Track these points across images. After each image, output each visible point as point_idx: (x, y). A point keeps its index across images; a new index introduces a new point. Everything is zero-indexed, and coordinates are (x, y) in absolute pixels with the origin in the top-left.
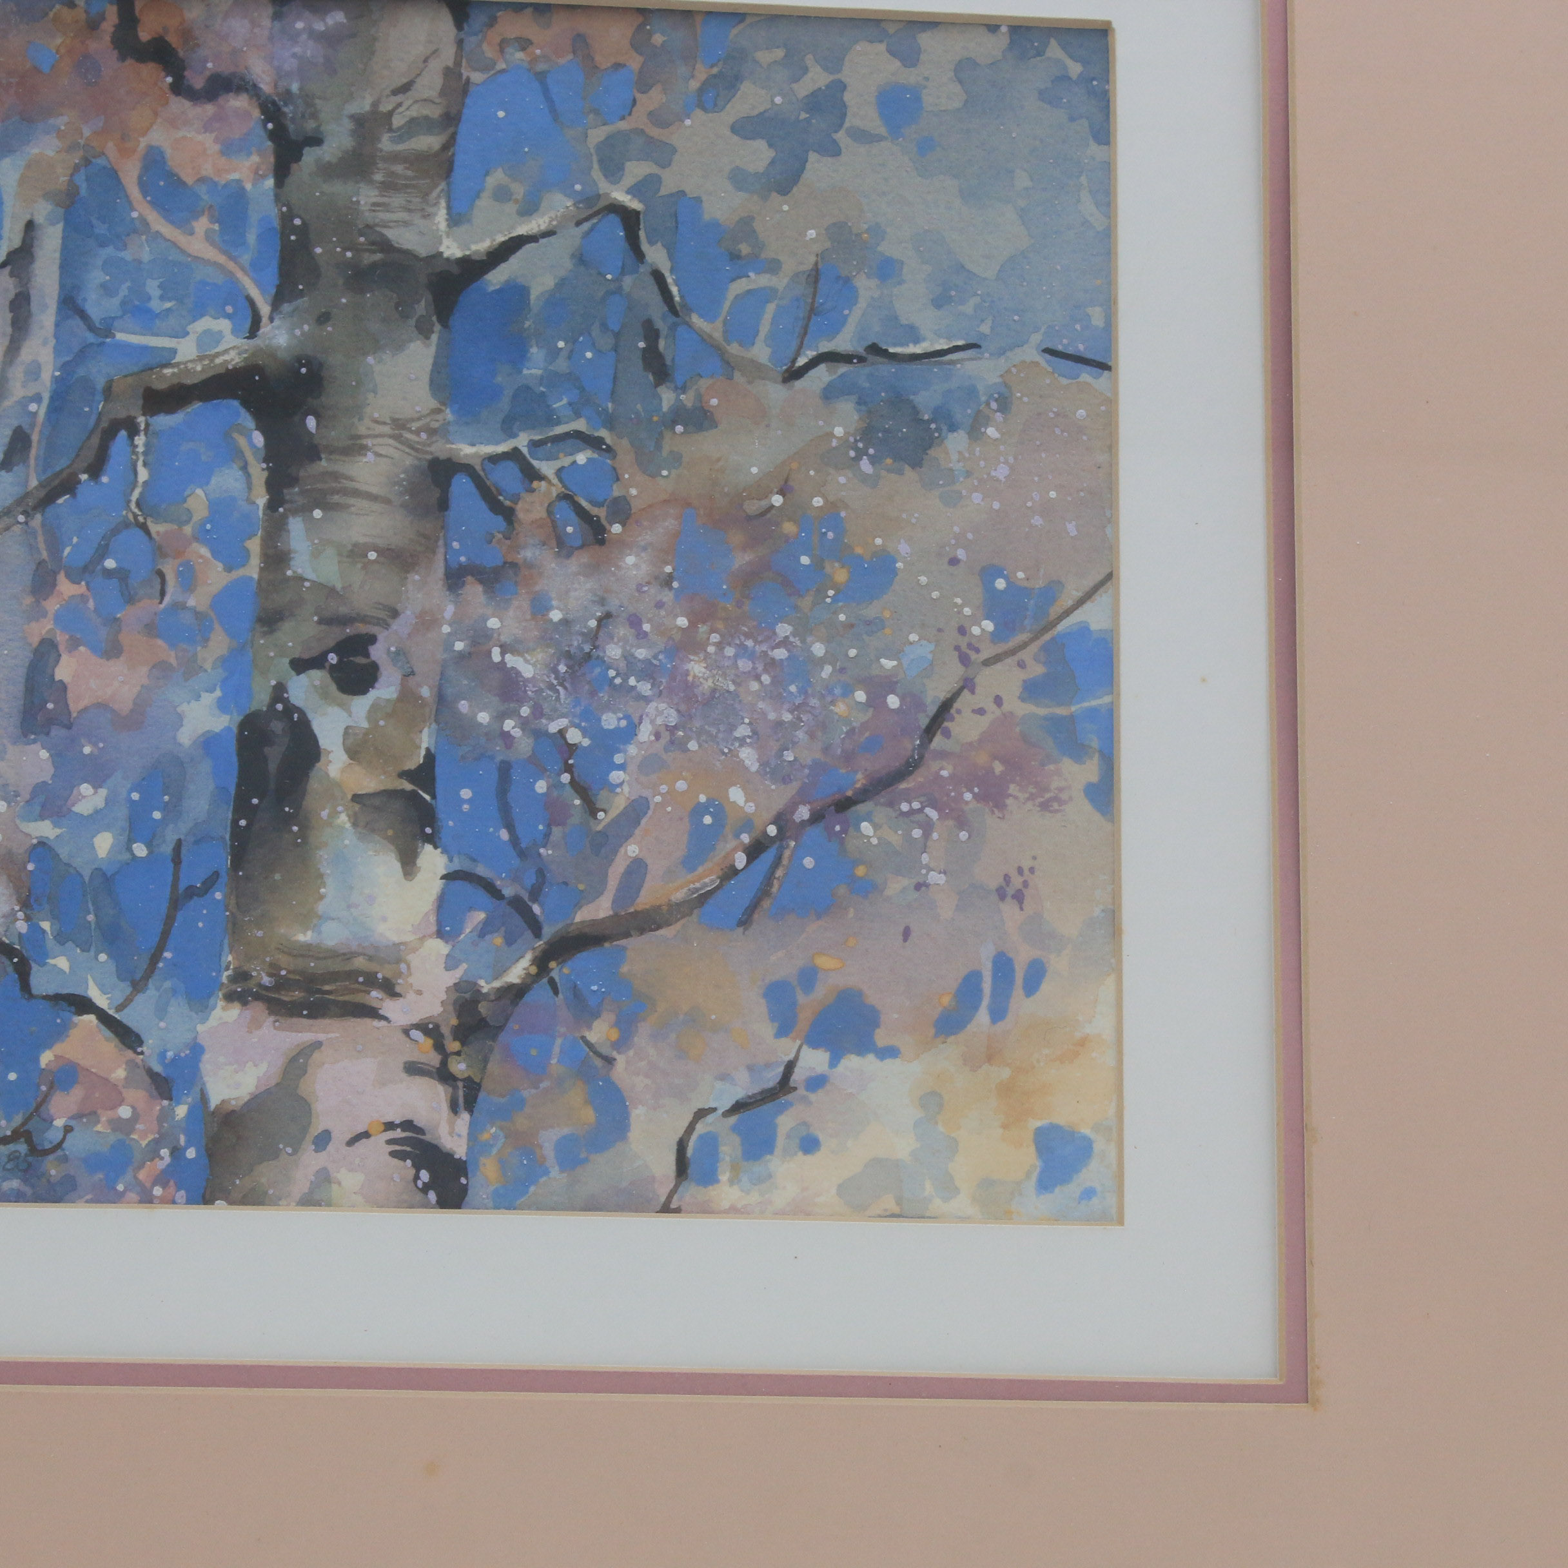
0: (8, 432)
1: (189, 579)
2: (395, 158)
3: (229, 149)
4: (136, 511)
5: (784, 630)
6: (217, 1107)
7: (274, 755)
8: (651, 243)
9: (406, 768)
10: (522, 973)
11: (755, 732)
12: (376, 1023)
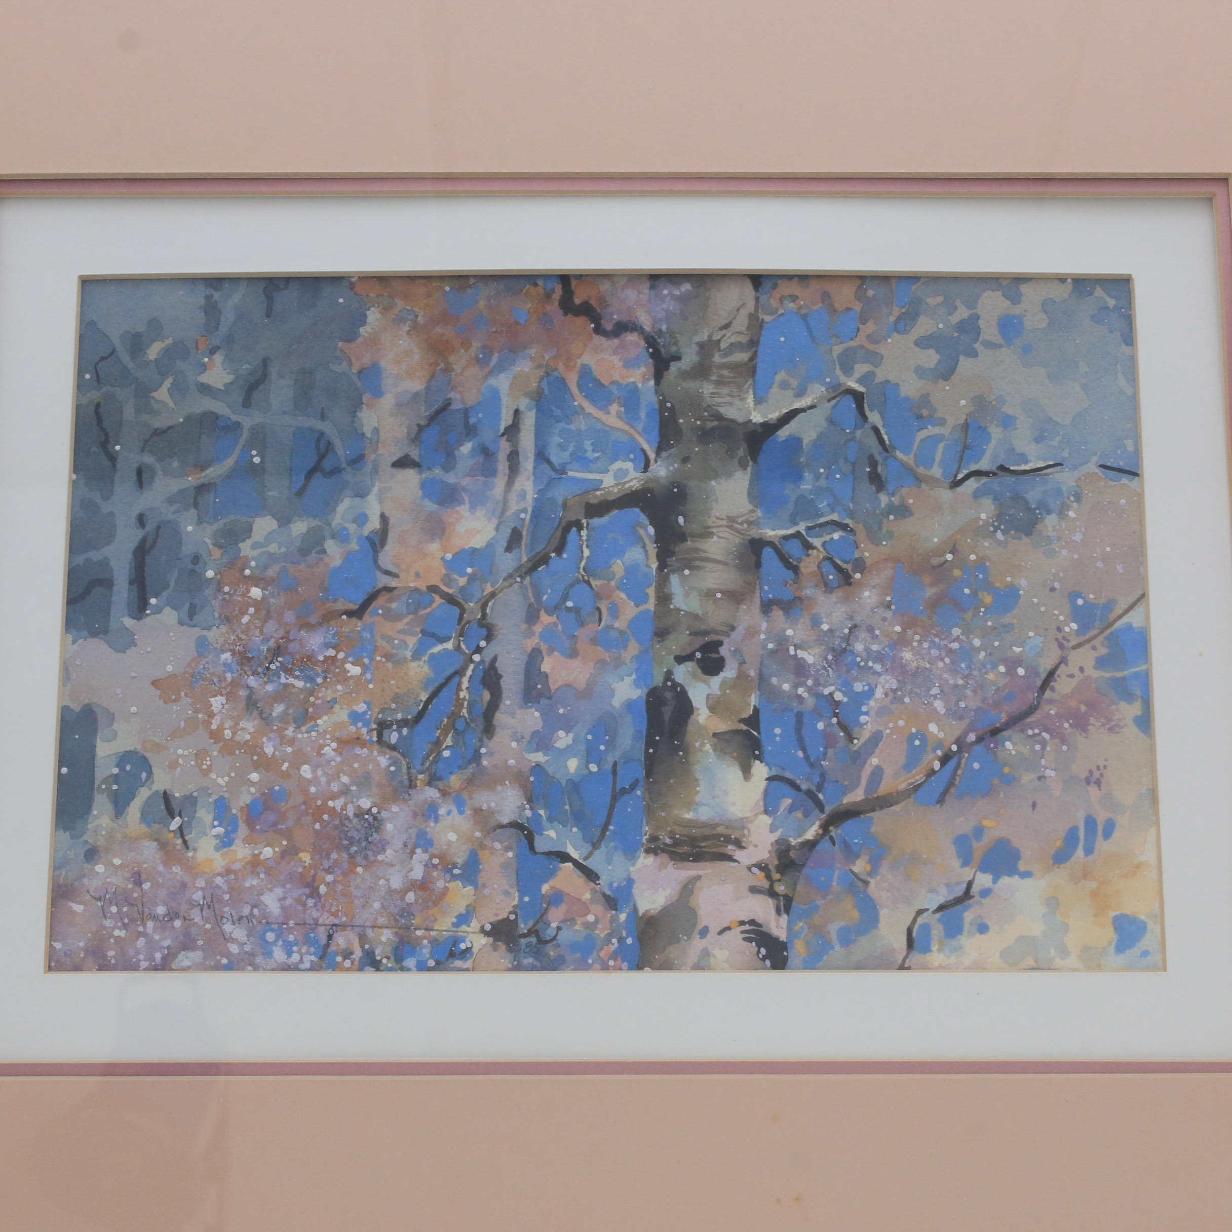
0: (509, 531)
1: (615, 612)
2: (723, 366)
3: (628, 364)
4: (583, 573)
5: (956, 632)
6: (644, 914)
7: (667, 712)
8: (871, 410)
9: (743, 717)
10: (814, 833)
11: (942, 691)
12: (732, 864)
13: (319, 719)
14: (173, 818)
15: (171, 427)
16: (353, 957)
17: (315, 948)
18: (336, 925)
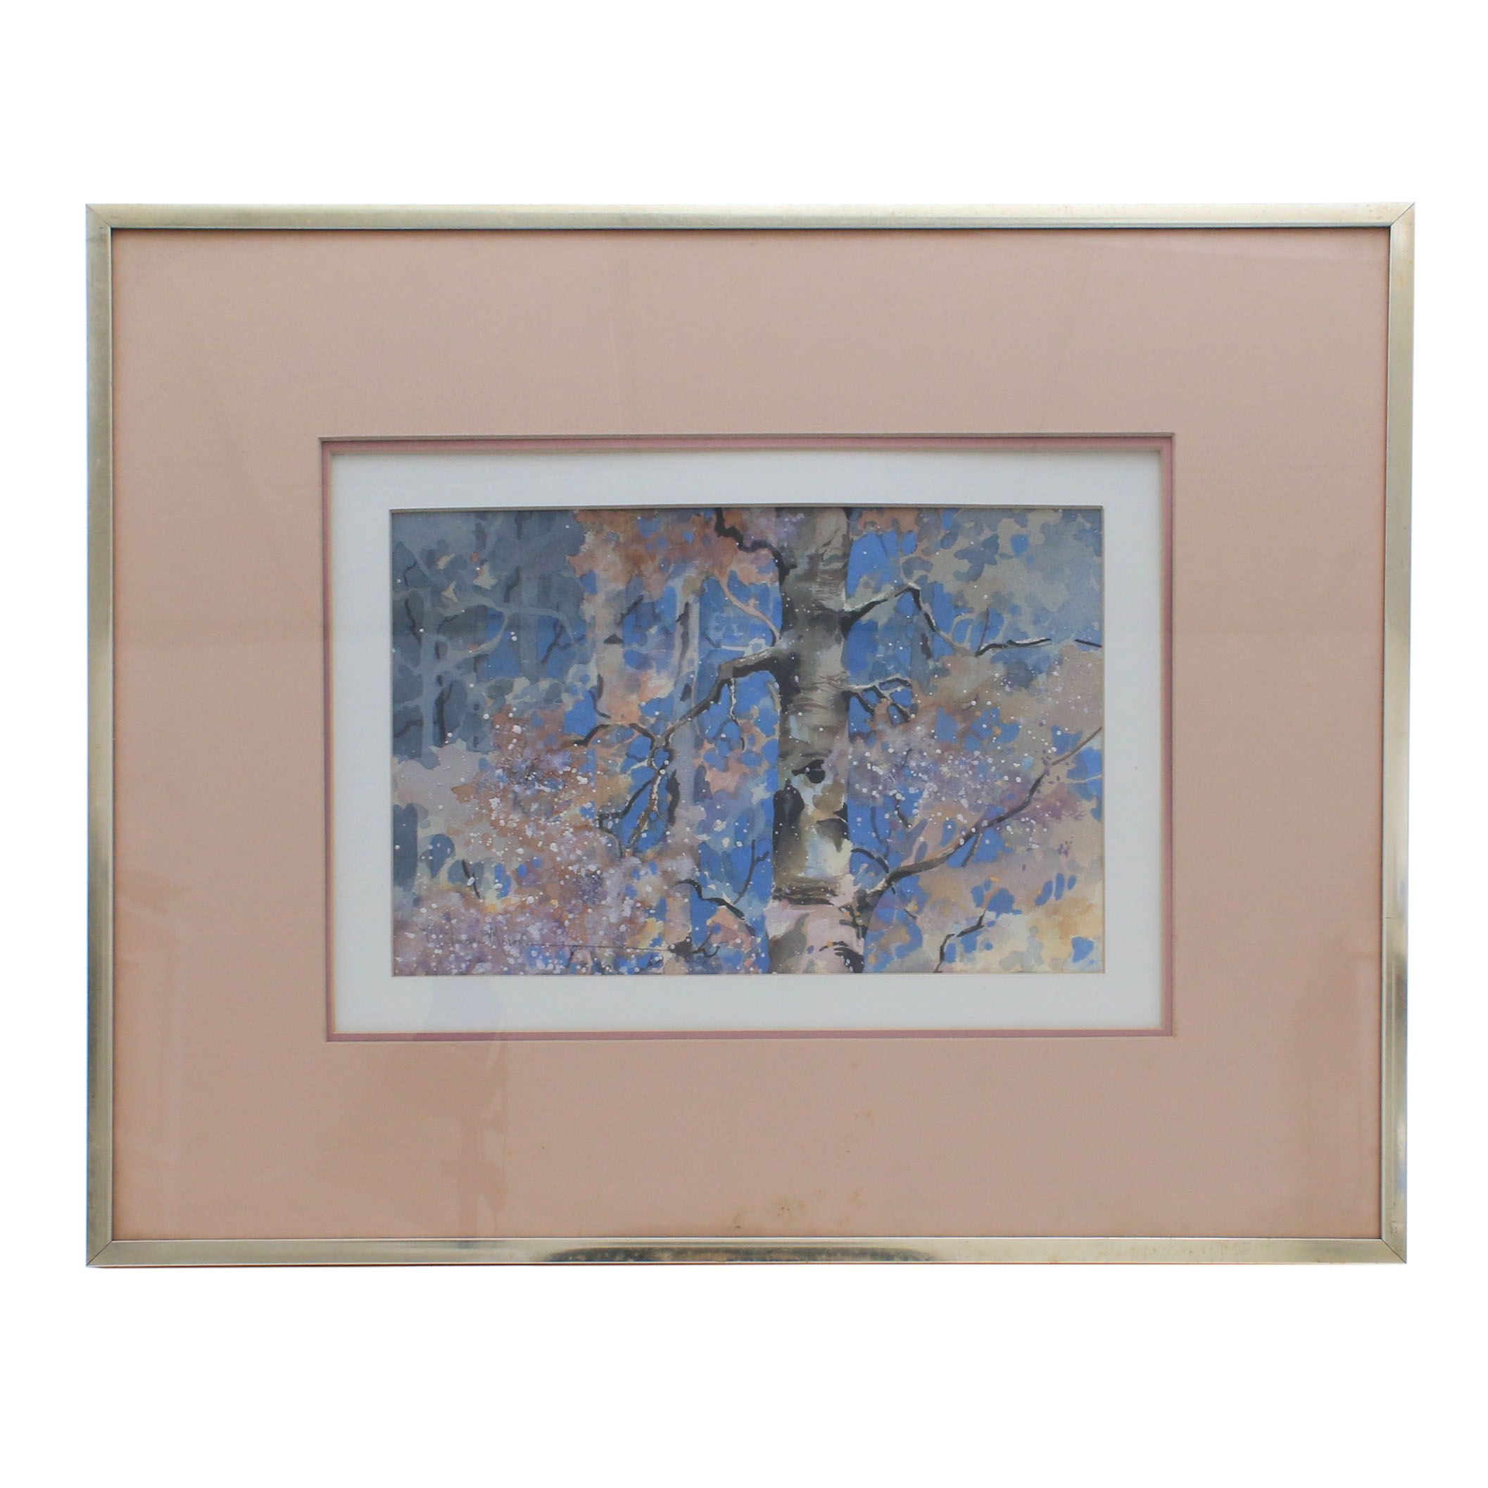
0: (683, 686)
1: (753, 741)
2: (825, 572)
3: (761, 571)
4: (732, 715)
5: (977, 753)
6: (772, 938)
7: (787, 807)
8: (924, 602)
9: (837, 810)
10: (882, 886)
11: (967, 793)
12: (829, 906)
13: (561, 812)
14: (469, 878)
15: (456, 616)
16: (587, 966)
17: (563, 961)
18: (576, 946)
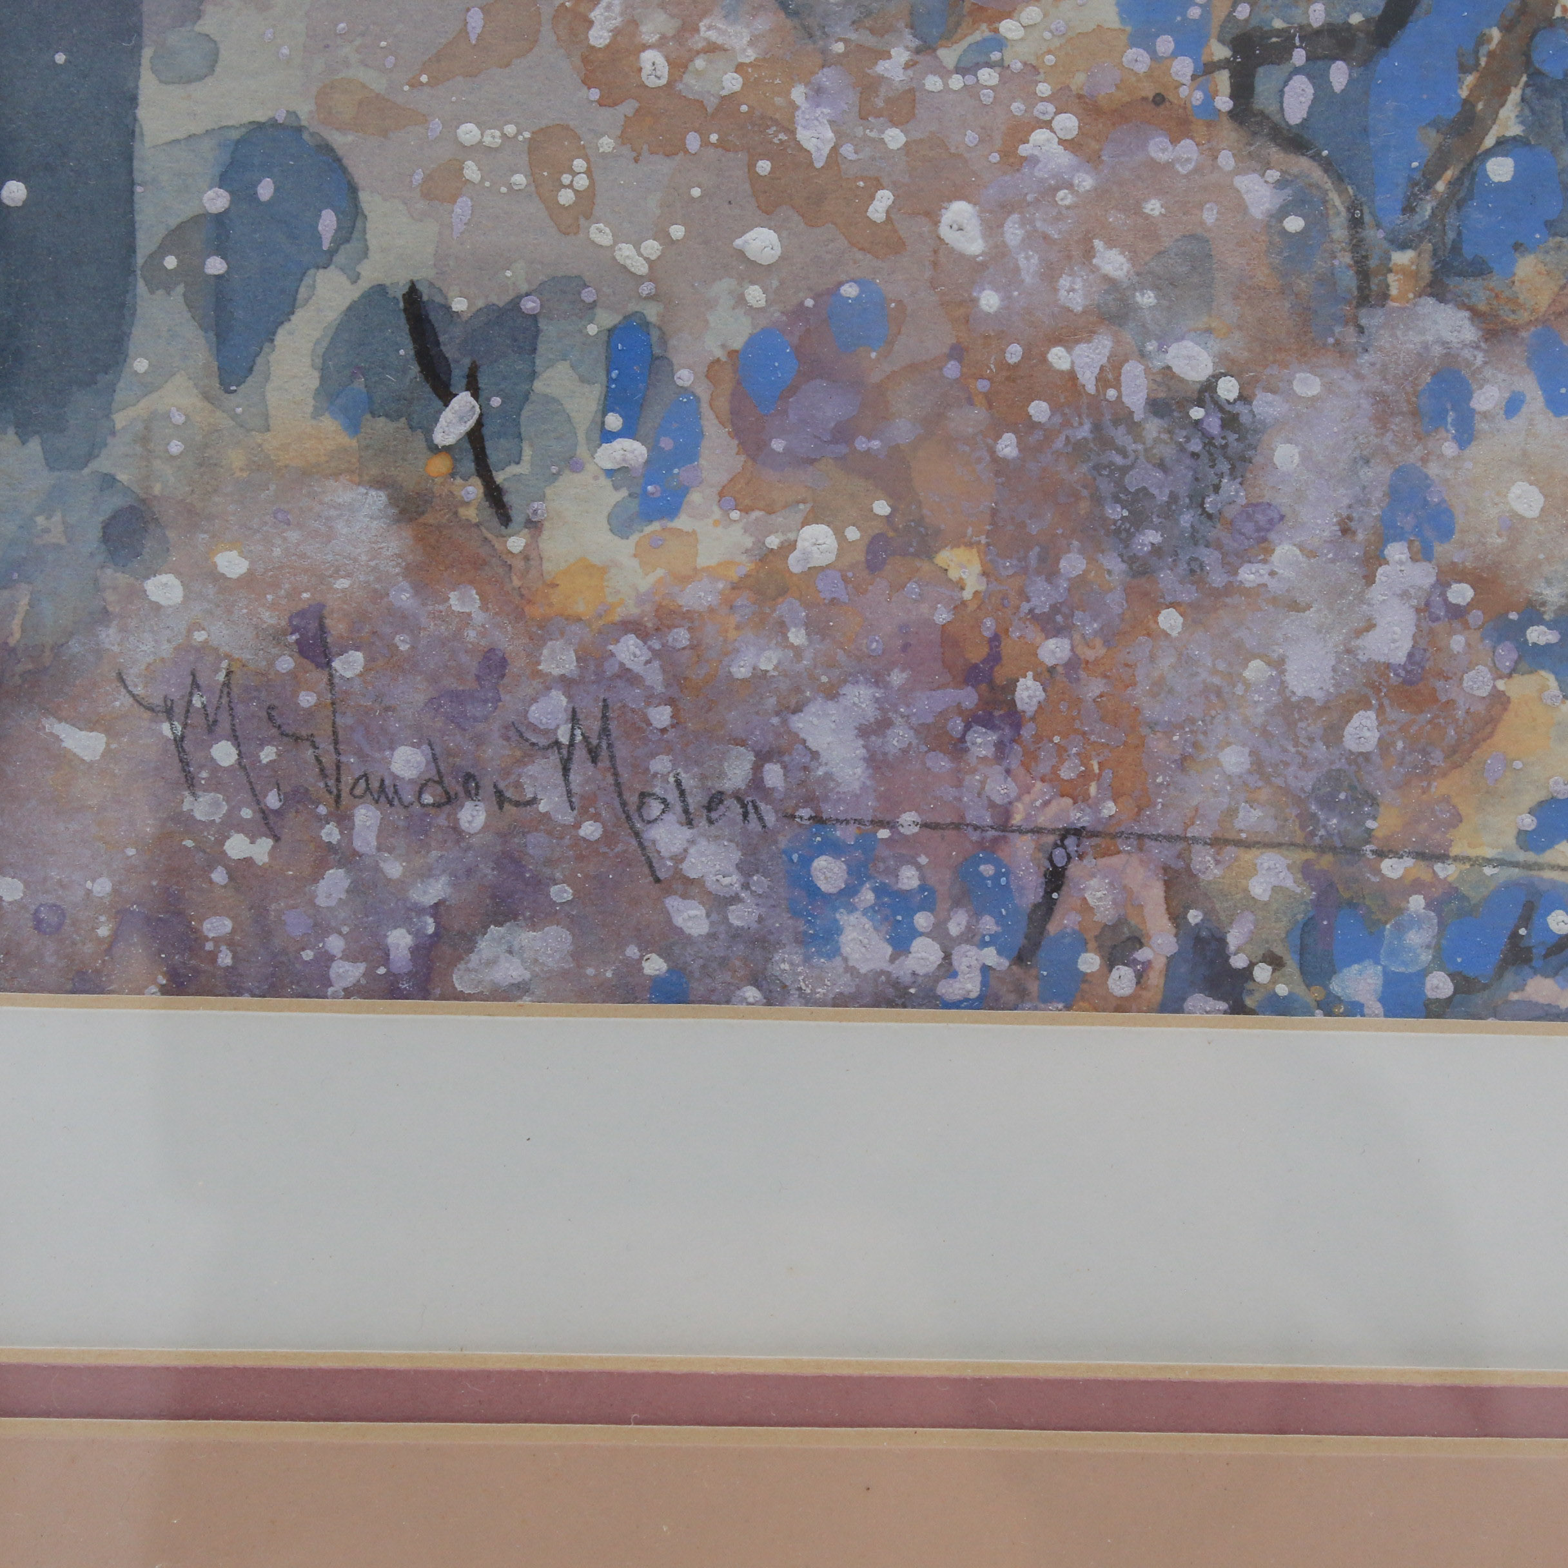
13: (1009, 15)
14: (446, 397)
16: (1143, 954)
17: (1000, 920)
18: (1078, 832)
